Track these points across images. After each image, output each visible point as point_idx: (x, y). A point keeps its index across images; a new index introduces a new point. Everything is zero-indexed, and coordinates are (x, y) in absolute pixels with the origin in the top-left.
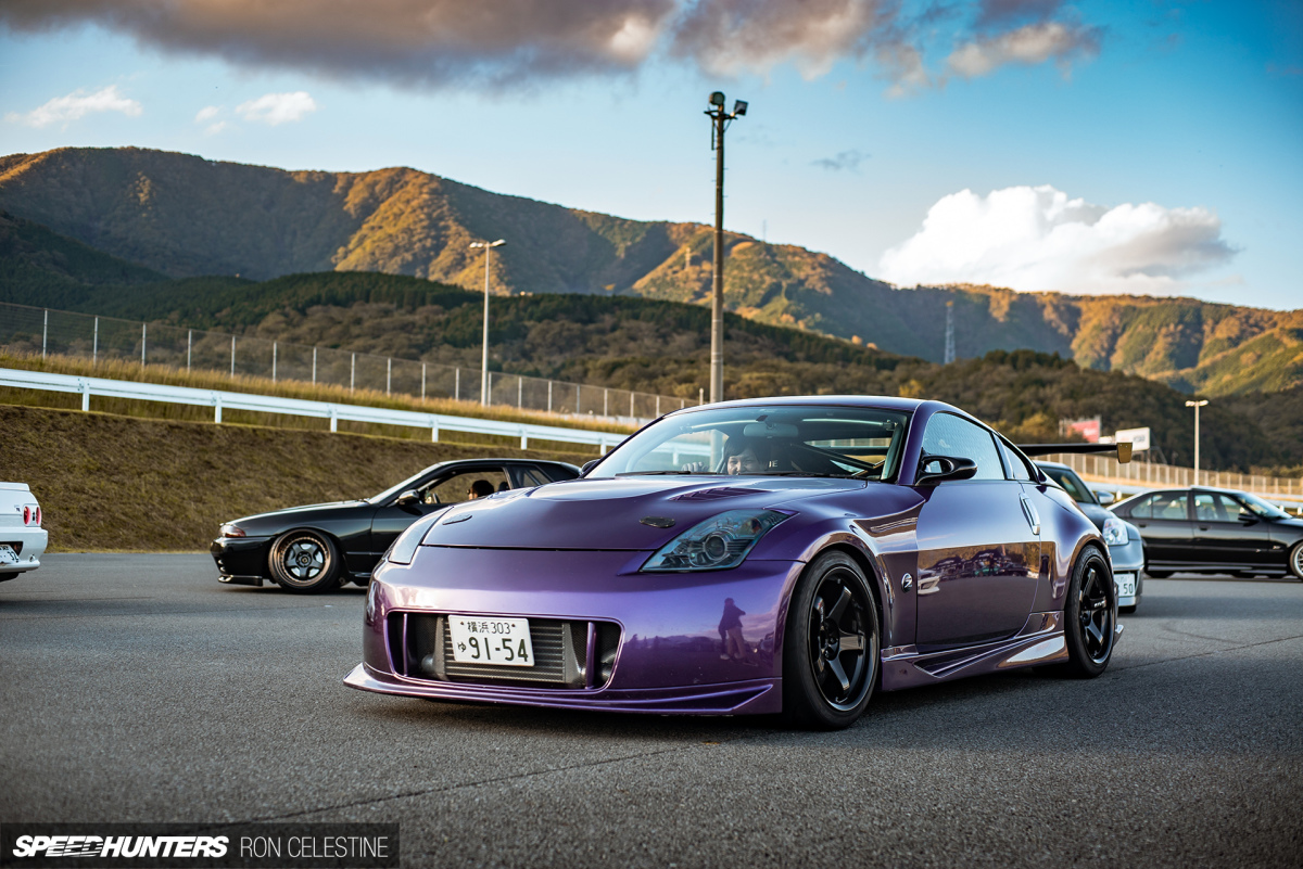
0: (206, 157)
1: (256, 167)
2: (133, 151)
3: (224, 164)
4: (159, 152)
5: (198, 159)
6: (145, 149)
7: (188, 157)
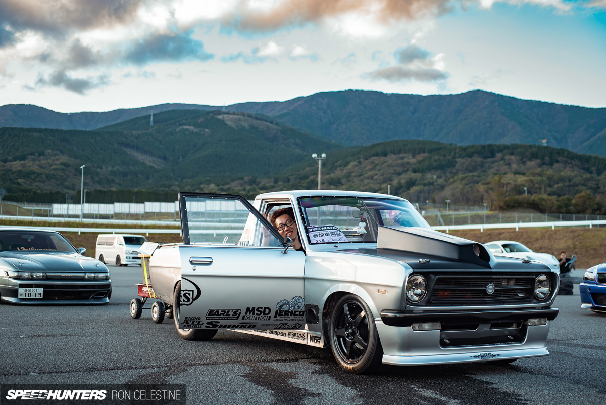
0: (385, 92)
1: (408, 95)
2: (350, 91)
3: (393, 94)
4: (362, 91)
5: (381, 93)
6: (356, 90)
7: (376, 92)
